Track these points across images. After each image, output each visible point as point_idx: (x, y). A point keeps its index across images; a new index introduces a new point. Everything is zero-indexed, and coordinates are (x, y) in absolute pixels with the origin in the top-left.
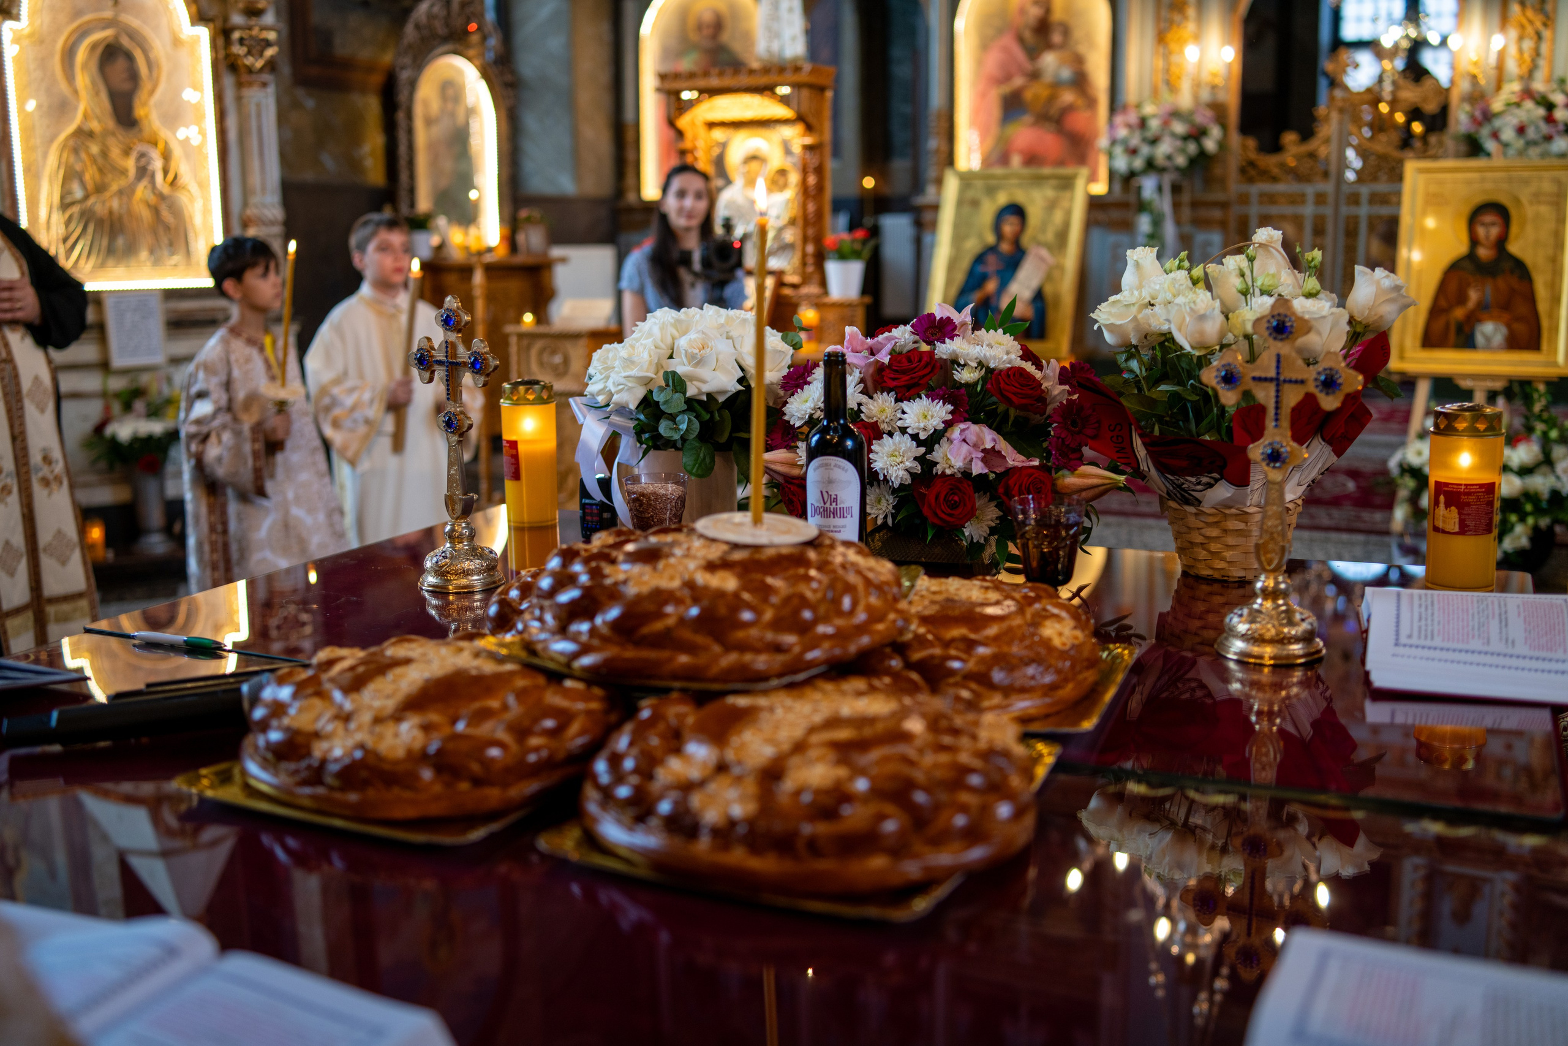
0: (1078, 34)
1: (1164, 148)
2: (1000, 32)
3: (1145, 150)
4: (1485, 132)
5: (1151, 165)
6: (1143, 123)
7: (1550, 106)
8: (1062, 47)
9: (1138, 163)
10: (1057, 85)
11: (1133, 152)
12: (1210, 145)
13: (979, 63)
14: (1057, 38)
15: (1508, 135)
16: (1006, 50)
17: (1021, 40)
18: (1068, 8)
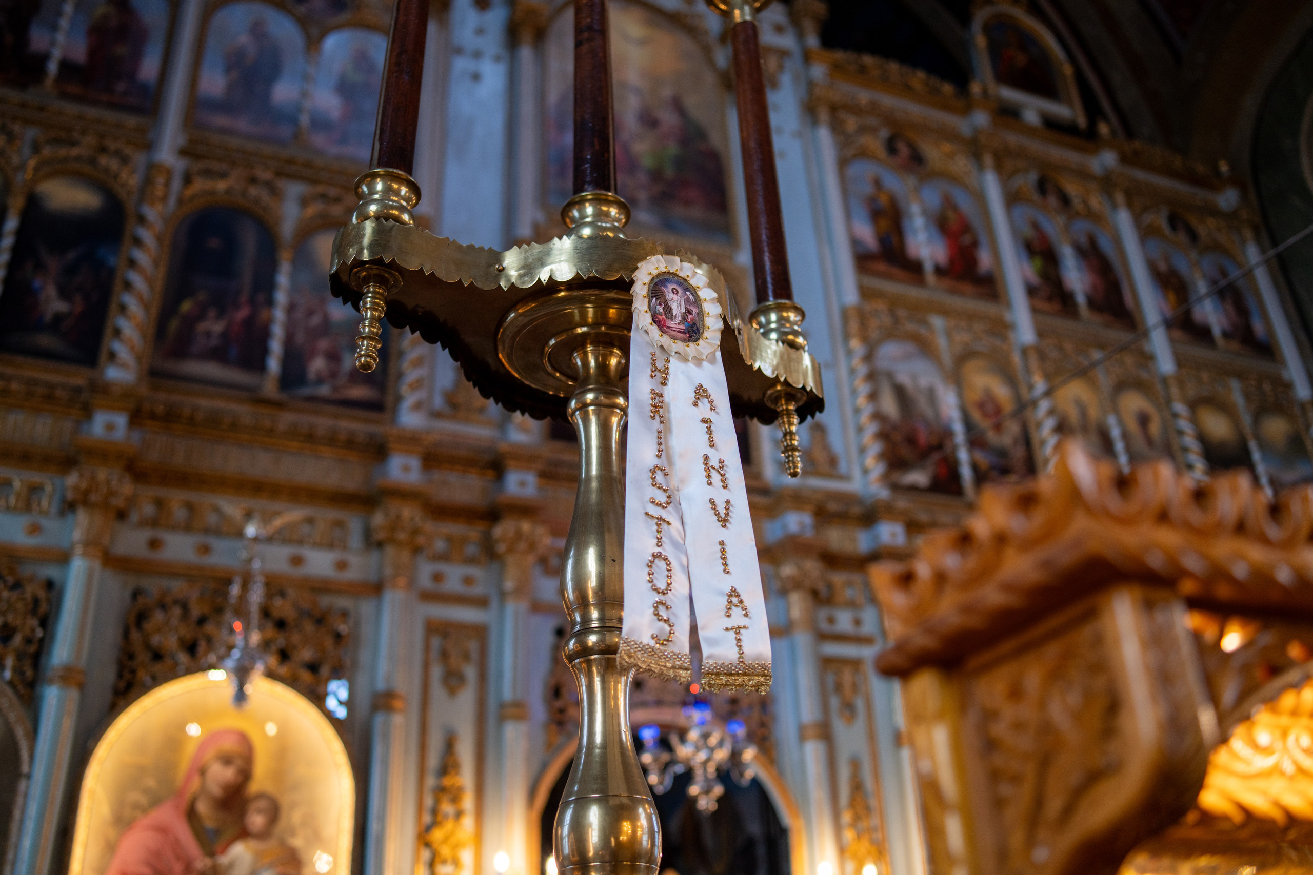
0: (293, 817)
2: (155, 801)
8: (264, 835)
13: (111, 848)
14: (256, 820)
16: (162, 830)
17: (191, 814)
18: (280, 773)
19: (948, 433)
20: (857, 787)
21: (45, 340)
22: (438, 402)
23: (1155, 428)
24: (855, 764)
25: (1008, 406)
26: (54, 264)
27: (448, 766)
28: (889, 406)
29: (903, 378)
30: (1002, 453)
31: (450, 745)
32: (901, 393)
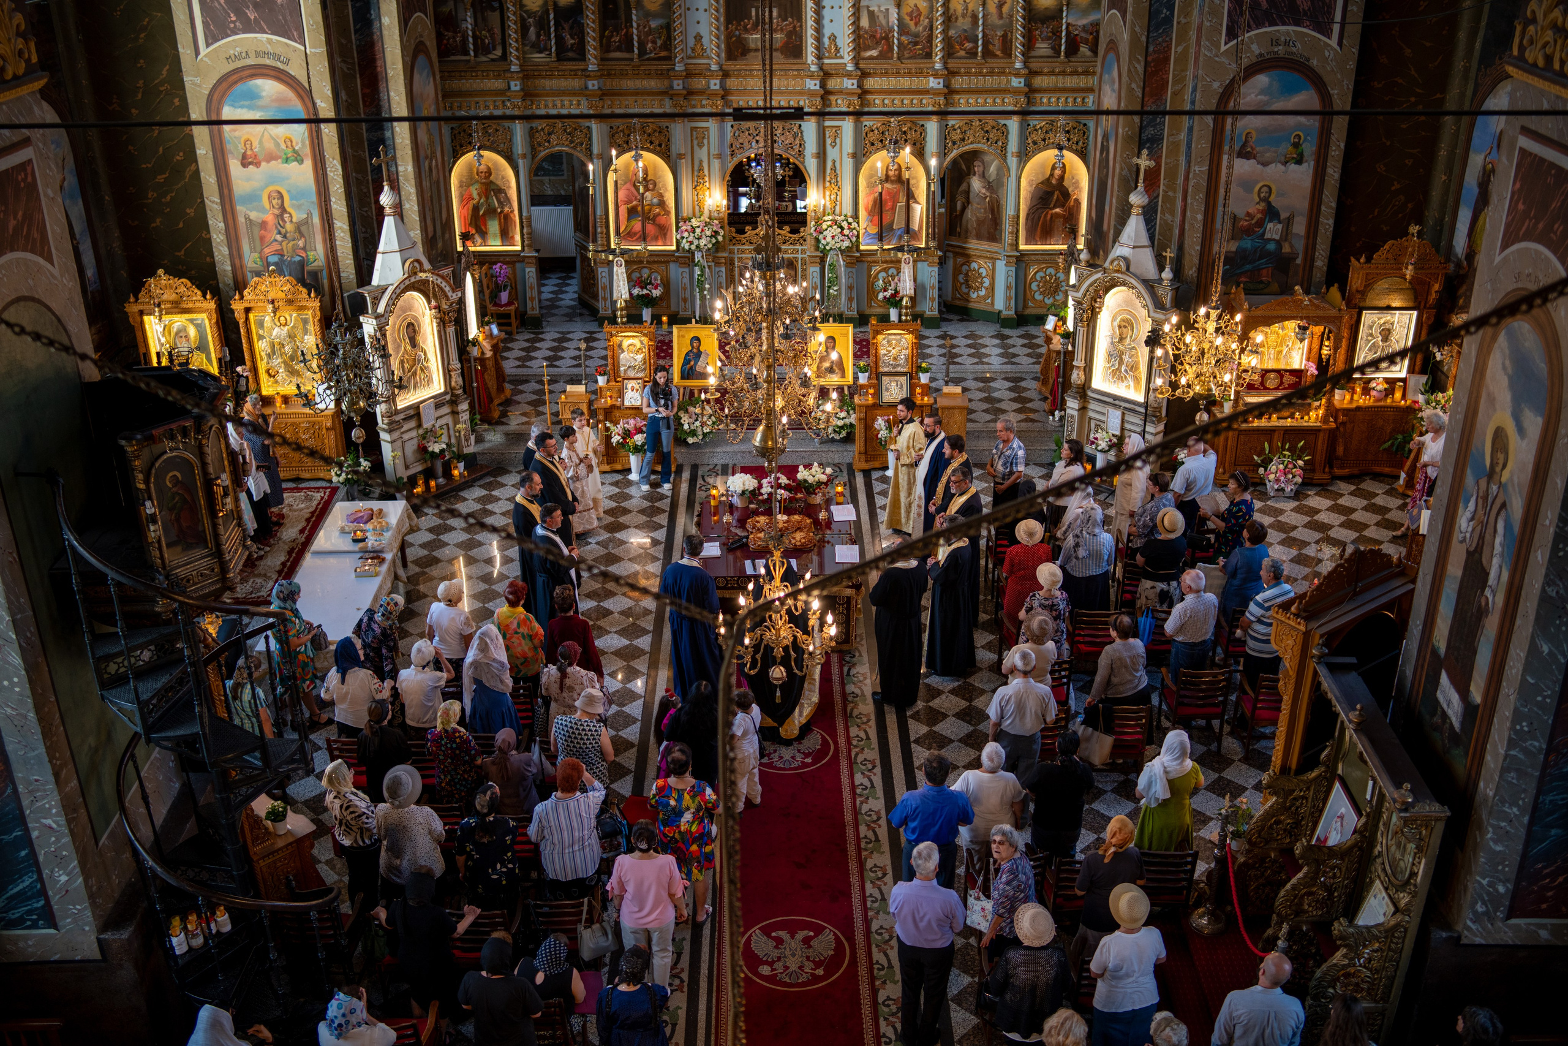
1: (703, 242)
2: (626, 182)
3: (696, 242)
4: (821, 237)
5: (698, 246)
6: (693, 230)
7: (842, 228)
8: (653, 190)
9: (693, 247)
10: (651, 205)
11: (691, 243)
12: (720, 238)
14: (651, 187)
15: (829, 239)
16: (628, 190)
17: (635, 186)
18: (655, 174)
19: (891, 30)
20: (834, 169)
21: (570, 54)
22: (689, 52)
23: (1005, 9)
24: (834, 162)
25: (924, 12)
26: (566, 26)
27: (701, 169)
28: (865, 22)
29: (874, 8)
30: (917, 35)
31: (701, 162)
32: (871, 14)
